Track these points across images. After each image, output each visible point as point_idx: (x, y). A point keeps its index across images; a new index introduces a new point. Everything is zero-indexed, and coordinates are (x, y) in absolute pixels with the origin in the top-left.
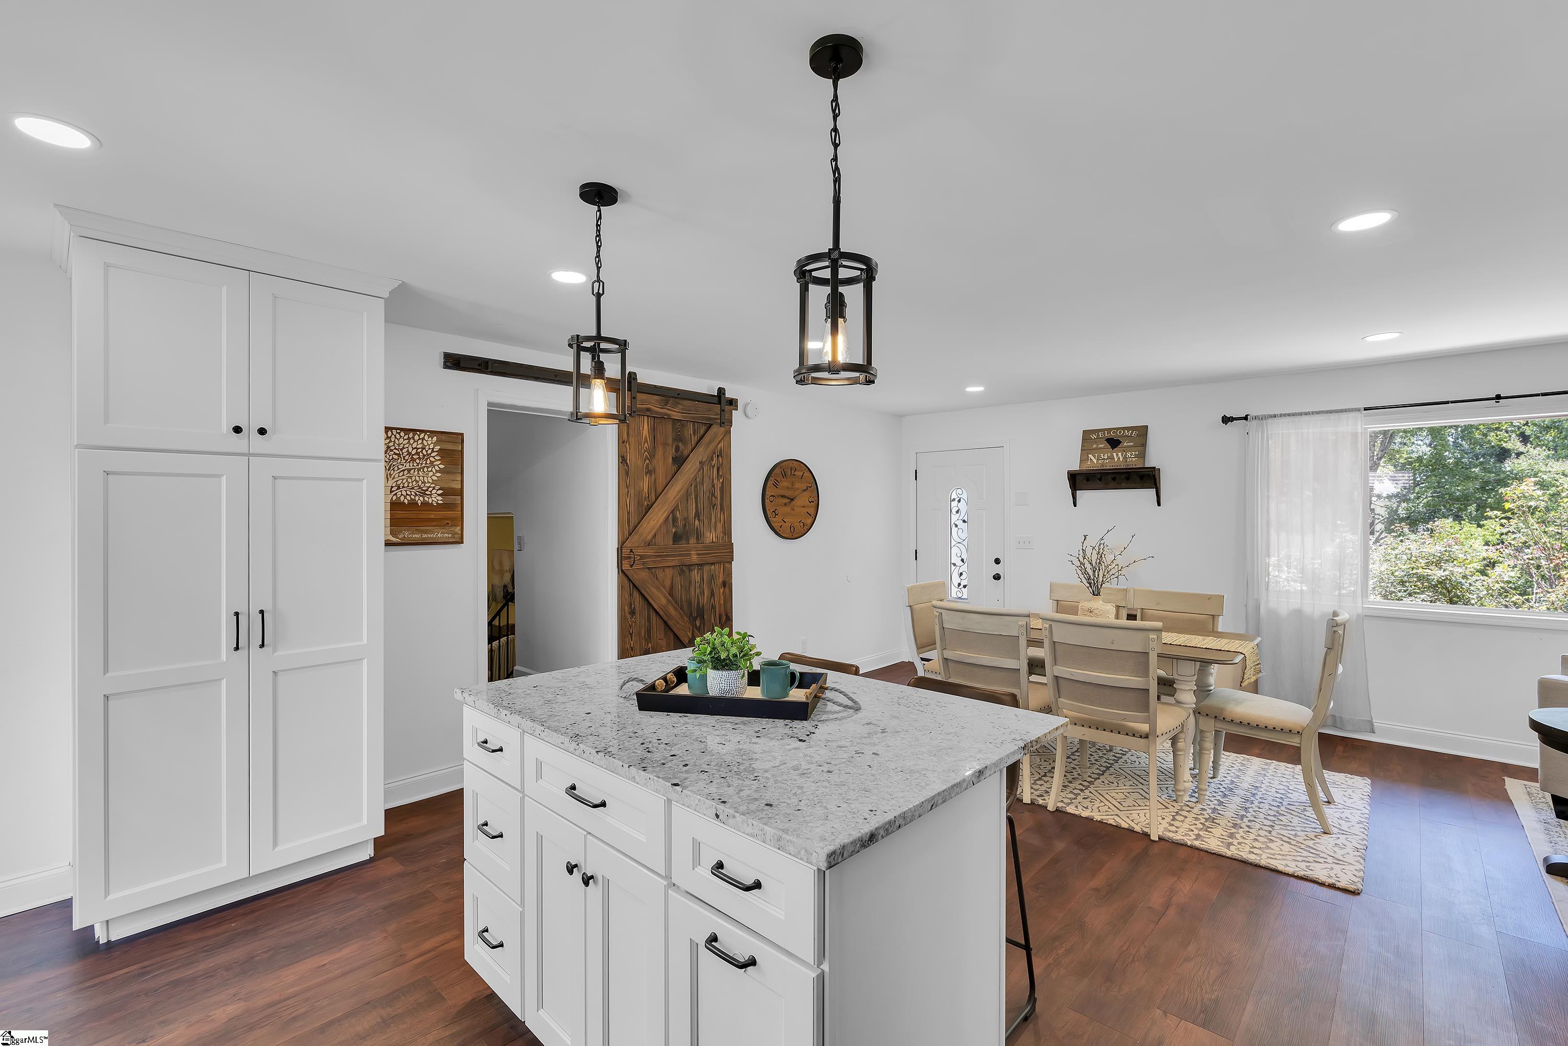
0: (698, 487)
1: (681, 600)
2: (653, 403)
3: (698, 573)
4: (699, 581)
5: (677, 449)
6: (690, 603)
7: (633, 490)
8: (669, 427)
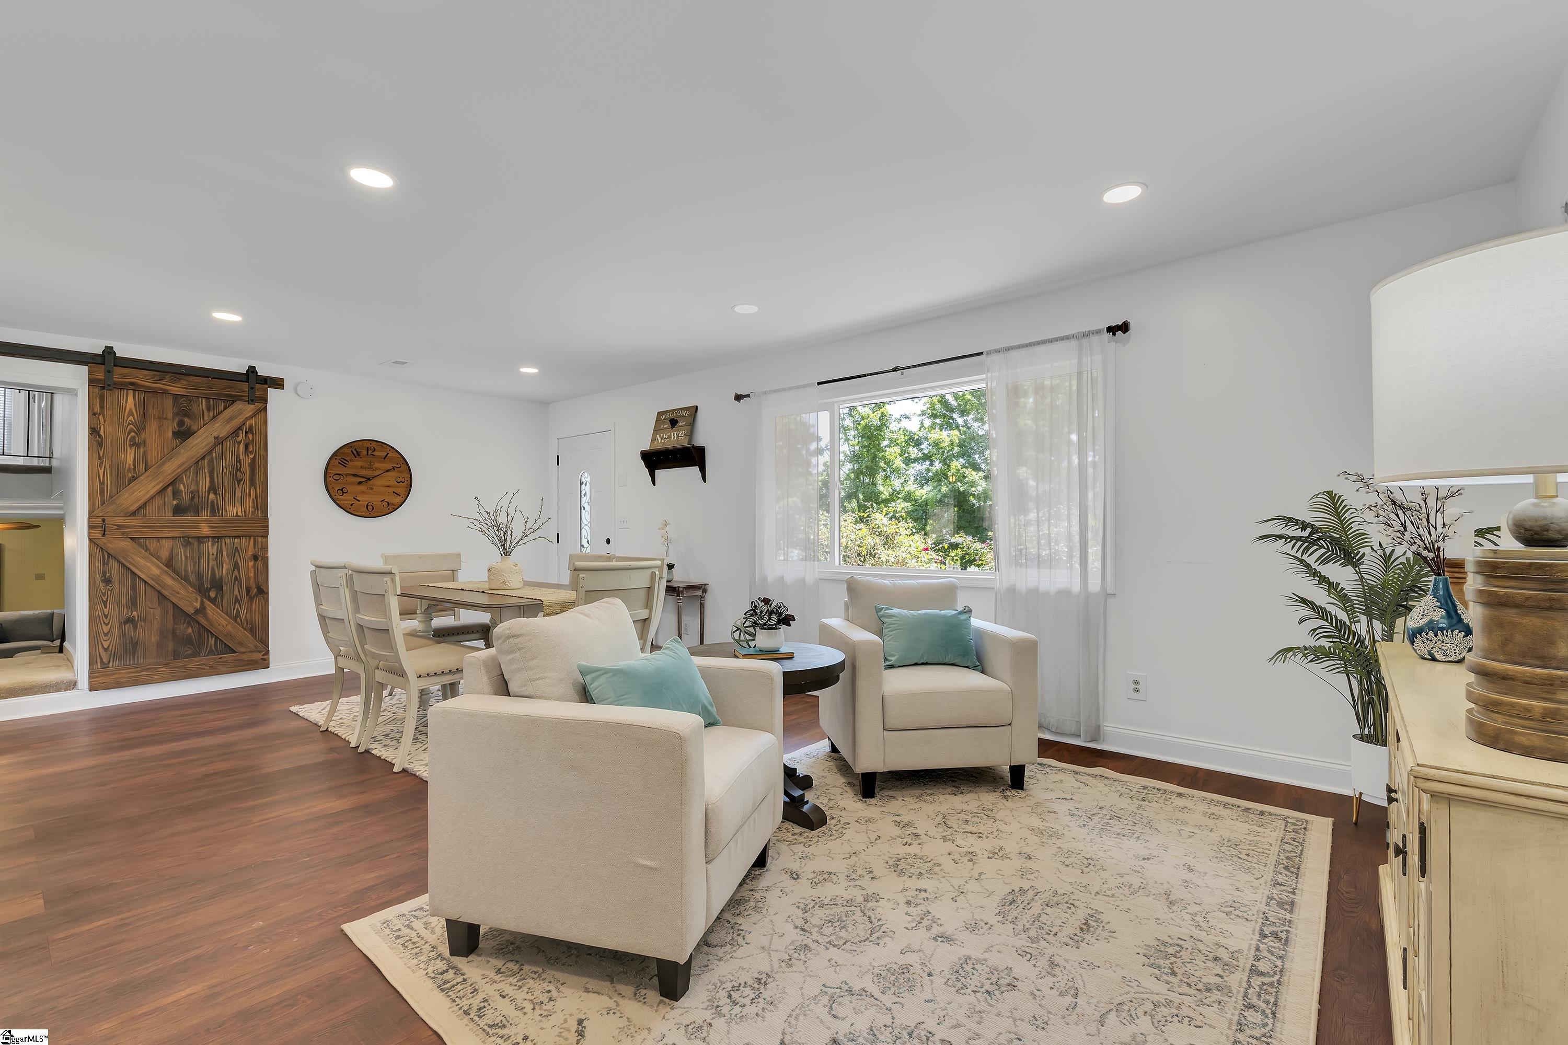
0: (215, 462)
1: (186, 571)
2: (143, 378)
3: (213, 545)
4: (215, 553)
5: (181, 423)
6: (199, 575)
7: (109, 462)
8: (169, 402)
